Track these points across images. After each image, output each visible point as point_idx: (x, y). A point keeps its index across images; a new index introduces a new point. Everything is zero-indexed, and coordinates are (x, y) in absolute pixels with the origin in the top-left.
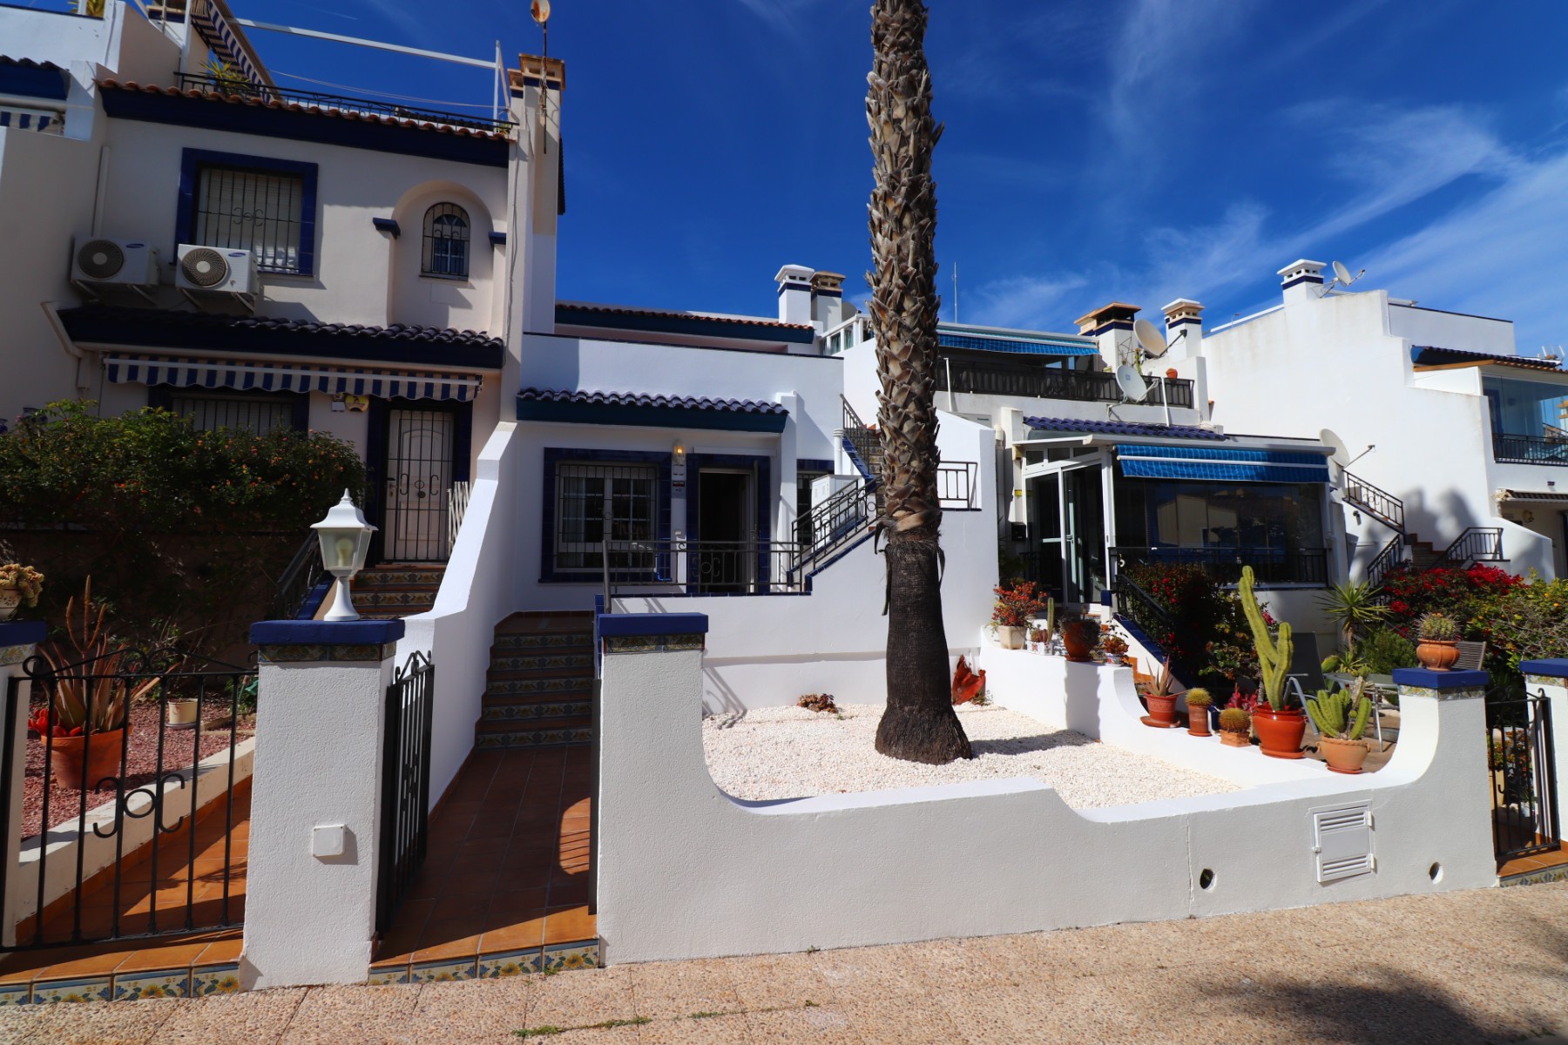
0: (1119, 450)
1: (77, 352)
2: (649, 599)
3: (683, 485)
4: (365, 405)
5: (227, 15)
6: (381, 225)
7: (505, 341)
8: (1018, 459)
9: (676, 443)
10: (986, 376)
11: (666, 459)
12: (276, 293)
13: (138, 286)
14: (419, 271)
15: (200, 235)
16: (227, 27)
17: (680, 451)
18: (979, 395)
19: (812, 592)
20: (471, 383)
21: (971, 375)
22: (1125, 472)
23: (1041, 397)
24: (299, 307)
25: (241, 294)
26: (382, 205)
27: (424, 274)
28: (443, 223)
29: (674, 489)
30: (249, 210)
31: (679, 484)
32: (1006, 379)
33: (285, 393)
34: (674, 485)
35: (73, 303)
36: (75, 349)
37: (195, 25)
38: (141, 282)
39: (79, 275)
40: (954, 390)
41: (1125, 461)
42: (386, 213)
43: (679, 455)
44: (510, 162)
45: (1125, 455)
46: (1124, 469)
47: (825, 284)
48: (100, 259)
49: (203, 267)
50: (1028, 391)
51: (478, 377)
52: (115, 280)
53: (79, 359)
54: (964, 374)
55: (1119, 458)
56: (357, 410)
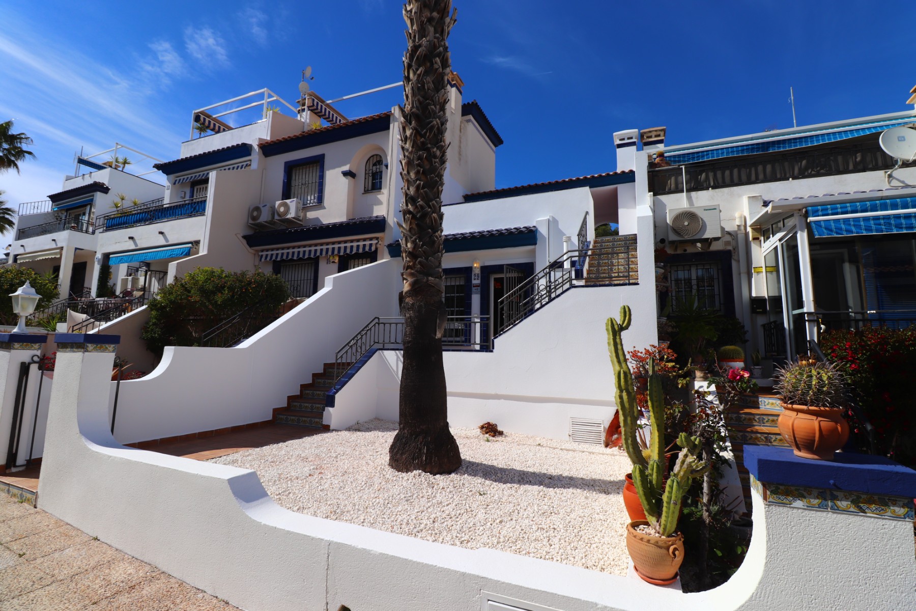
0: (810, 213)
1: (252, 251)
2: (397, 352)
3: (478, 286)
4: (337, 259)
5: (323, 102)
6: (345, 174)
7: (386, 217)
8: (755, 239)
9: (474, 260)
10: (727, 173)
11: (468, 270)
12: (311, 215)
13: (265, 222)
14: (363, 191)
15: (292, 196)
16: (324, 107)
17: (475, 265)
18: (717, 190)
19: (494, 350)
20: (374, 242)
21: (711, 175)
22: (816, 233)
23: (793, 179)
24: (317, 219)
25: (293, 218)
26: (345, 164)
27: (366, 191)
28: (376, 165)
29: (474, 289)
30: (304, 182)
31: (477, 286)
32: (750, 171)
33: (309, 258)
34: (474, 287)
35: (249, 232)
36: (251, 250)
37: (309, 110)
38: (265, 220)
39: (251, 221)
40: (689, 191)
41: (816, 222)
42: (346, 168)
43: (475, 267)
44: (391, 126)
45: (818, 216)
46: (815, 230)
47: (651, 137)
48: (255, 214)
49: (282, 209)
50: (778, 176)
51: (377, 238)
52: (259, 221)
53: (255, 254)
54: (704, 175)
55: (810, 219)
56: (333, 262)
